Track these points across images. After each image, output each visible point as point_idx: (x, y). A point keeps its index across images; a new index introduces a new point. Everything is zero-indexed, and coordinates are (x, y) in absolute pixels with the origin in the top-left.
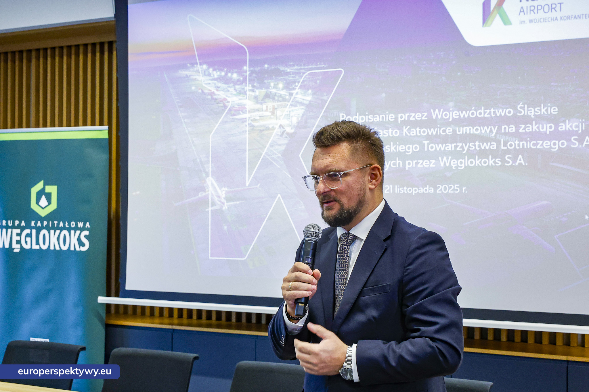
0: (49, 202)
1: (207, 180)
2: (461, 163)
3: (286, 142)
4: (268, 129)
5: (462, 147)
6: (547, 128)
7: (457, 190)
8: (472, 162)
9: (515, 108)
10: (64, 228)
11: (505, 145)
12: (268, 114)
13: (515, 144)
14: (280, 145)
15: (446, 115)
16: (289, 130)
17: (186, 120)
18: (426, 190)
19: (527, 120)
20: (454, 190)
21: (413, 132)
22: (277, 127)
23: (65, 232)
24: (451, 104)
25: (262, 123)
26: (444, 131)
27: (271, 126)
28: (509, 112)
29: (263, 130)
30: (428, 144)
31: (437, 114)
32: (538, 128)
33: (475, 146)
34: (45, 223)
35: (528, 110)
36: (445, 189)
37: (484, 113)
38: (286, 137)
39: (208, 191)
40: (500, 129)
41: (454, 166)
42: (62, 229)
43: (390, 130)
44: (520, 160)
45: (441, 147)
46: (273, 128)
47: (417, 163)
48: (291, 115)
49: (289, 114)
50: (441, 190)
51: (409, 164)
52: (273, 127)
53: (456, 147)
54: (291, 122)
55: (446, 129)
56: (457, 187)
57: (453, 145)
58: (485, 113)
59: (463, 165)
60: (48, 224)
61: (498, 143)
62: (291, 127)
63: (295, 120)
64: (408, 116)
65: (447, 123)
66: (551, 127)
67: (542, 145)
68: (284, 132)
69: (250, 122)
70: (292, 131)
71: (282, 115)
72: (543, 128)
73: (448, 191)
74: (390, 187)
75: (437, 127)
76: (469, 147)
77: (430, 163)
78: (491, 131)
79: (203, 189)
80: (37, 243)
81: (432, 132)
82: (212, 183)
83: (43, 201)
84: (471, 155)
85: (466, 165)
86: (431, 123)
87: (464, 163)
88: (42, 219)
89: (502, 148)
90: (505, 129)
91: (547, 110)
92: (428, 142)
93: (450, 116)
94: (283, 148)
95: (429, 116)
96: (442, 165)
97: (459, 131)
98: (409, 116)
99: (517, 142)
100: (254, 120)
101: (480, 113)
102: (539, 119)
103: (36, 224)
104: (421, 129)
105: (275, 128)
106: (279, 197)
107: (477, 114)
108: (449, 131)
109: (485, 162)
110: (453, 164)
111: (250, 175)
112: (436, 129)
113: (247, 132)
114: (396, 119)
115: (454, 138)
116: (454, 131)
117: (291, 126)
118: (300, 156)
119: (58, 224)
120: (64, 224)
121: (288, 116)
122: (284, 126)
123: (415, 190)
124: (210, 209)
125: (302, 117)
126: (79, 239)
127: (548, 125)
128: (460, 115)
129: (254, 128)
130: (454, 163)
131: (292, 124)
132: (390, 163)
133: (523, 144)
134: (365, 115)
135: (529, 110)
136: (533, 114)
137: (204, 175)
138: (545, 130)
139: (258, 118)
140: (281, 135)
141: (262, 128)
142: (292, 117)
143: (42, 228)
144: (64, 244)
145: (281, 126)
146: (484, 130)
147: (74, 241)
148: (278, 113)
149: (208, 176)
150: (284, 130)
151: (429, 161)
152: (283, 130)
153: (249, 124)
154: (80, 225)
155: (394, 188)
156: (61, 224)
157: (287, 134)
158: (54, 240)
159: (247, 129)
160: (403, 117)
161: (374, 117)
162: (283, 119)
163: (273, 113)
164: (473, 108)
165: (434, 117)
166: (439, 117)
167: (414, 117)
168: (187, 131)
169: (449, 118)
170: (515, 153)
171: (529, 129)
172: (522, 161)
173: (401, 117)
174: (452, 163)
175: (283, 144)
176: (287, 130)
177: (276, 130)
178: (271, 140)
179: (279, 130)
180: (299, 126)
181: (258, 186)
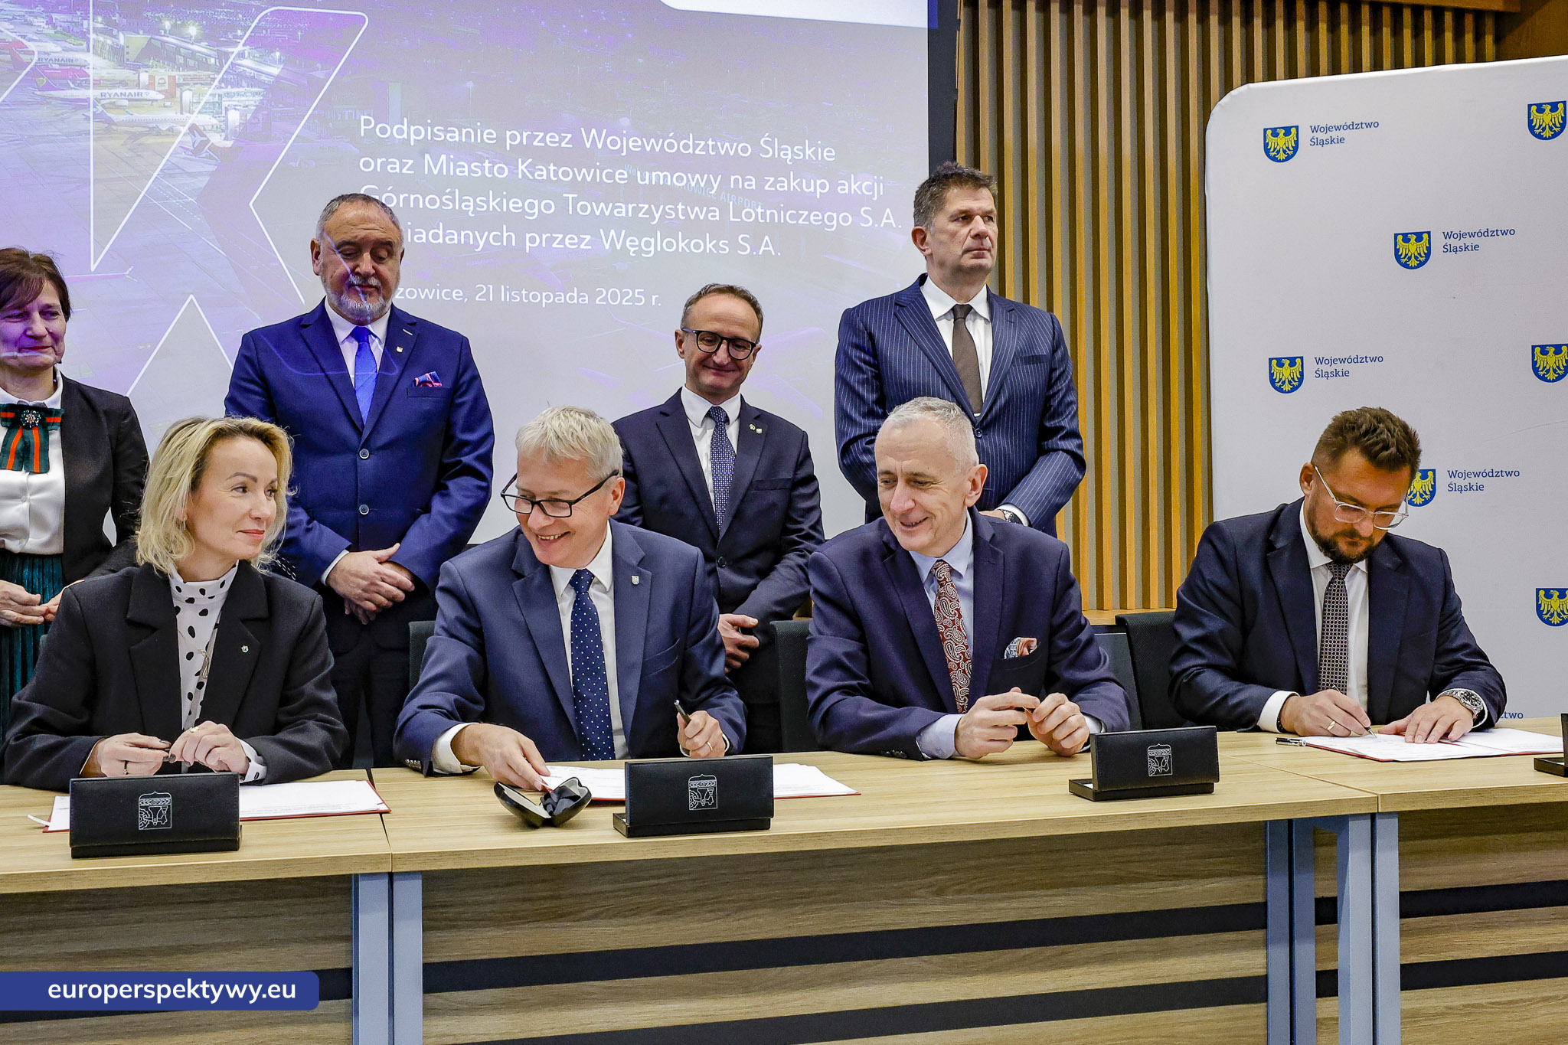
2: (648, 244)
3: (212, 168)
4: (154, 131)
5: (649, 212)
6: (817, 187)
7: (640, 300)
8: (670, 245)
9: (756, 145)
11: (737, 214)
12: (153, 94)
13: (757, 213)
14: (191, 175)
15: (614, 143)
16: (217, 140)
18: (572, 298)
19: (778, 168)
20: (633, 299)
21: (542, 173)
22: (184, 130)
24: (625, 121)
25: (138, 115)
26: (610, 176)
27: (164, 127)
28: (745, 150)
29: (142, 135)
30: (575, 201)
31: (592, 138)
32: (800, 184)
33: (676, 210)
35: (780, 150)
36: (614, 297)
37: (693, 146)
38: (210, 157)
40: (725, 183)
41: (632, 249)
43: (487, 164)
44: (767, 245)
45: (602, 209)
46: (172, 132)
47: (550, 240)
48: (225, 104)
49: (220, 104)
50: (605, 299)
51: (532, 240)
52: (171, 129)
53: (636, 210)
54: (226, 121)
55: (615, 172)
56: (639, 293)
57: (630, 207)
58: (696, 146)
59: (652, 248)
61: (724, 211)
62: (223, 134)
63: (234, 117)
64: (528, 136)
65: (615, 159)
66: (823, 186)
67: (808, 218)
68: (204, 143)
69: (100, 109)
70: (229, 144)
71: (199, 103)
72: (808, 187)
73: (621, 302)
74: (488, 289)
75: (596, 168)
76: (664, 212)
77: (581, 240)
78: (709, 182)
81: (585, 175)
84: (669, 228)
85: (659, 249)
86: (578, 156)
87: (654, 245)
89: (732, 219)
90: (736, 181)
91: (815, 153)
92: (576, 196)
93: (622, 146)
94: (202, 182)
95: (577, 140)
96: (607, 246)
97: (643, 179)
98: (531, 138)
99: (759, 210)
100: (114, 106)
101: (686, 146)
102: (803, 168)
104: (559, 168)
105: (180, 132)
106: (193, 300)
107: (678, 146)
108: (621, 176)
109: (697, 246)
110: (632, 246)
111: (100, 245)
112: (593, 170)
113: (92, 136)
114: (501, 140)
115: (632, 192)
116: (632, 178)
117: (223, 131)
118: (251, 204)
121: (215, 108)
122: (205, 130)
123: (548, 297)
125: (255, 112)
127: (818, 182)
128: (643, 146)
129: (115, 127)
130: (631, 244)
131: (227, 126)
132: (488, 236)
133: (772, 214)
134: (425, 126)
135: (783, 149)
136: (789, 157)
138: (812, 189)
139: (126, 103)
140: (197, 150)
141: (137, 129)
142: (227, 110)
145: (193, 129)
146: (697, 181)
148: (187, 96)
150: (205, 139)
151: (579, 238)
152: (199, 139)
153: (96, 115)
155: (497, 292)
157: (214, 149)
159: (91, 126)
160: (515, 138)
161: (446, 131)
162: (200, 112)
163: (170, 95)
164: (671, 135)
165: (588, 145)
166: (600, 146)
167: (543, 140)
169: (621, 150)
170: (757, 231)
171: (784, 186)
172: (771, 248)
173: (513, 138)
174: (628, 243)
175: (201, 174)
176: (212, 141)
177: (179, 138)
178: (164, 160)
179: (189, 139)
180: (246, 134)
181: (128, 272)
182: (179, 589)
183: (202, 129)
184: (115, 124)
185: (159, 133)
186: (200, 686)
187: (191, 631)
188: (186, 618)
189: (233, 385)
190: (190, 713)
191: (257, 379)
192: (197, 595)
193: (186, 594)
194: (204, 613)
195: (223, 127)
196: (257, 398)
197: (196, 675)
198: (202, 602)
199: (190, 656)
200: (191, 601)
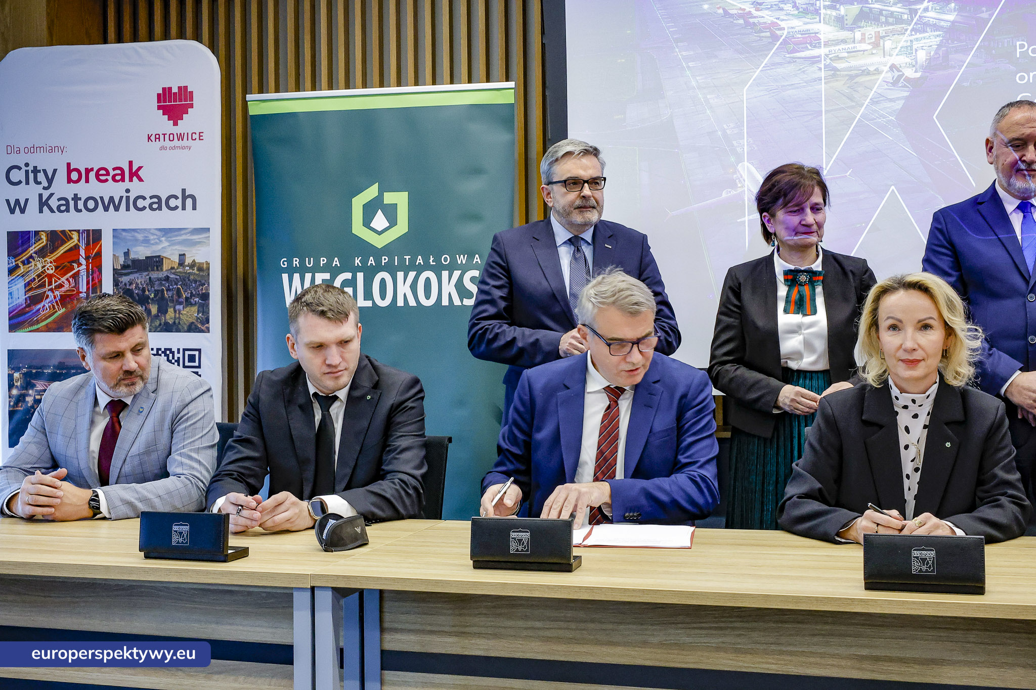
0: (393, 222)
1: (739, 167)
3: (906, 94)
4: (866, 73)
10: (426, 267)
12: (865, 46)
14: (891, 100)
16: (910, 73)
17: (691, 64)
22: (886, 69)
23: (428, 274)
25: (854, 63)
27: (872, 69)
29: (857, 76)
34: (385, 260)
38: (905, 86)
39: (743, 186)
42: (420, 270)
46: (878, 72)
48: (915, 47)
49: (911, 47)
52: (877, 70)
54: (916, 59)
60: (391, 260)
62: (914, 69)
63: (922, 57)
68: (900, 77)
69: (828, 61)
70: (918, 75)
71: (896, 48)
79: (732, 184)
80: (368, 295)
82: (749, 172)
83: (379, 221)
88: (377, 253)
94: (899, 105)
100: (838, 58)
103: (364, 261)
105: (883, 71)
106: (893, 190)
111: (829, 156)
113: (823, 81)
117: (914, 66)
118: (934, 117)
119: (413, 261)
120: (426, 260)
121: (908, 50)
122: (900, 67)
124: (746, 219)
125: (938, 49)
126: (460, 286)
129: (838, 73)
131: (916, 62)
137: (733, 159)
139: (845, 55)
140: (895, 83)
141: (853, 72)
142: (916, 50)
143: (379, 268)
144: (428, 296)
145: (893, 67)
147: (449, 288)
148: (888, 44)
149: (740, 159)
150: (901, 73)
152: (897, 74)
153: (826, 66)
154: (462, 259)
156: (420, 260)
157: (908, 80)
158: (404, 289)
159: (823, 74)
162: (897, 55)
163: (876, 45)
168: (694, 83)
175: (898, 99)
176: (906, 74)
177: (883, 75)
178: (873, 92)
179: (890, 75)
180: (931, 66)
181: (848, 174)
182: (897, 398)
183: (899, 66)
184: (838, 70)
185: (868, 73)
186: (916, 470)
187: (907, 429)
188: (903, 419)
189: (928, 249)
190: (909, 489)
191: (947, 245)
192: (910, 404)
193: (901, 402)
194: (916, 416)
195: (914, 63)
196: (948, 258)
197: (912, 461)
198: (913, 409)
199: (907, 447)
200: (906, 407)
